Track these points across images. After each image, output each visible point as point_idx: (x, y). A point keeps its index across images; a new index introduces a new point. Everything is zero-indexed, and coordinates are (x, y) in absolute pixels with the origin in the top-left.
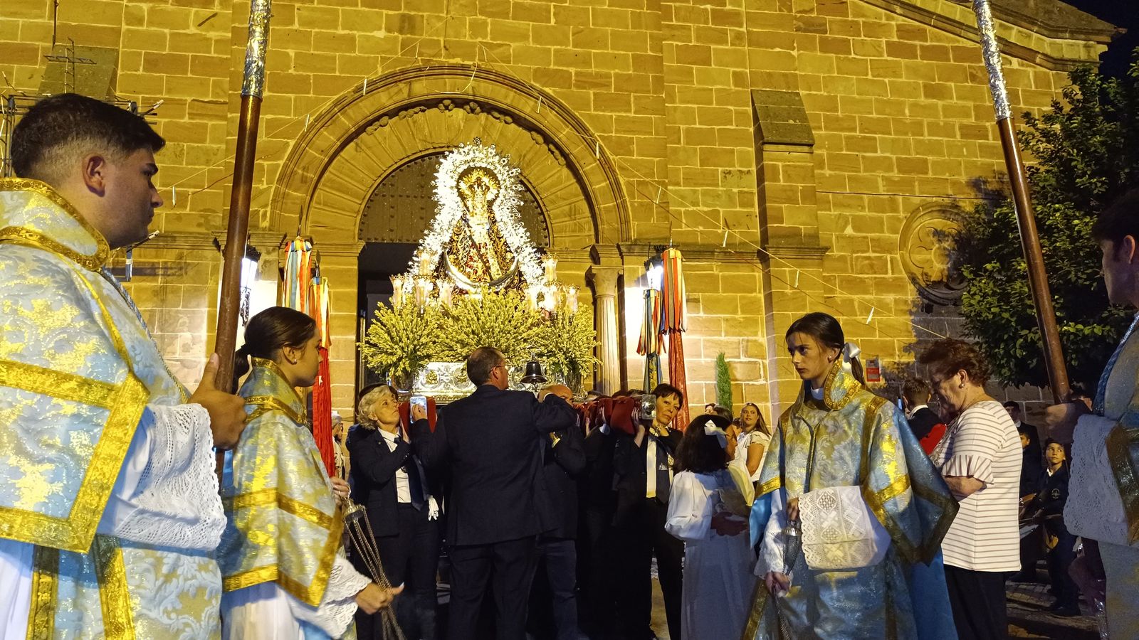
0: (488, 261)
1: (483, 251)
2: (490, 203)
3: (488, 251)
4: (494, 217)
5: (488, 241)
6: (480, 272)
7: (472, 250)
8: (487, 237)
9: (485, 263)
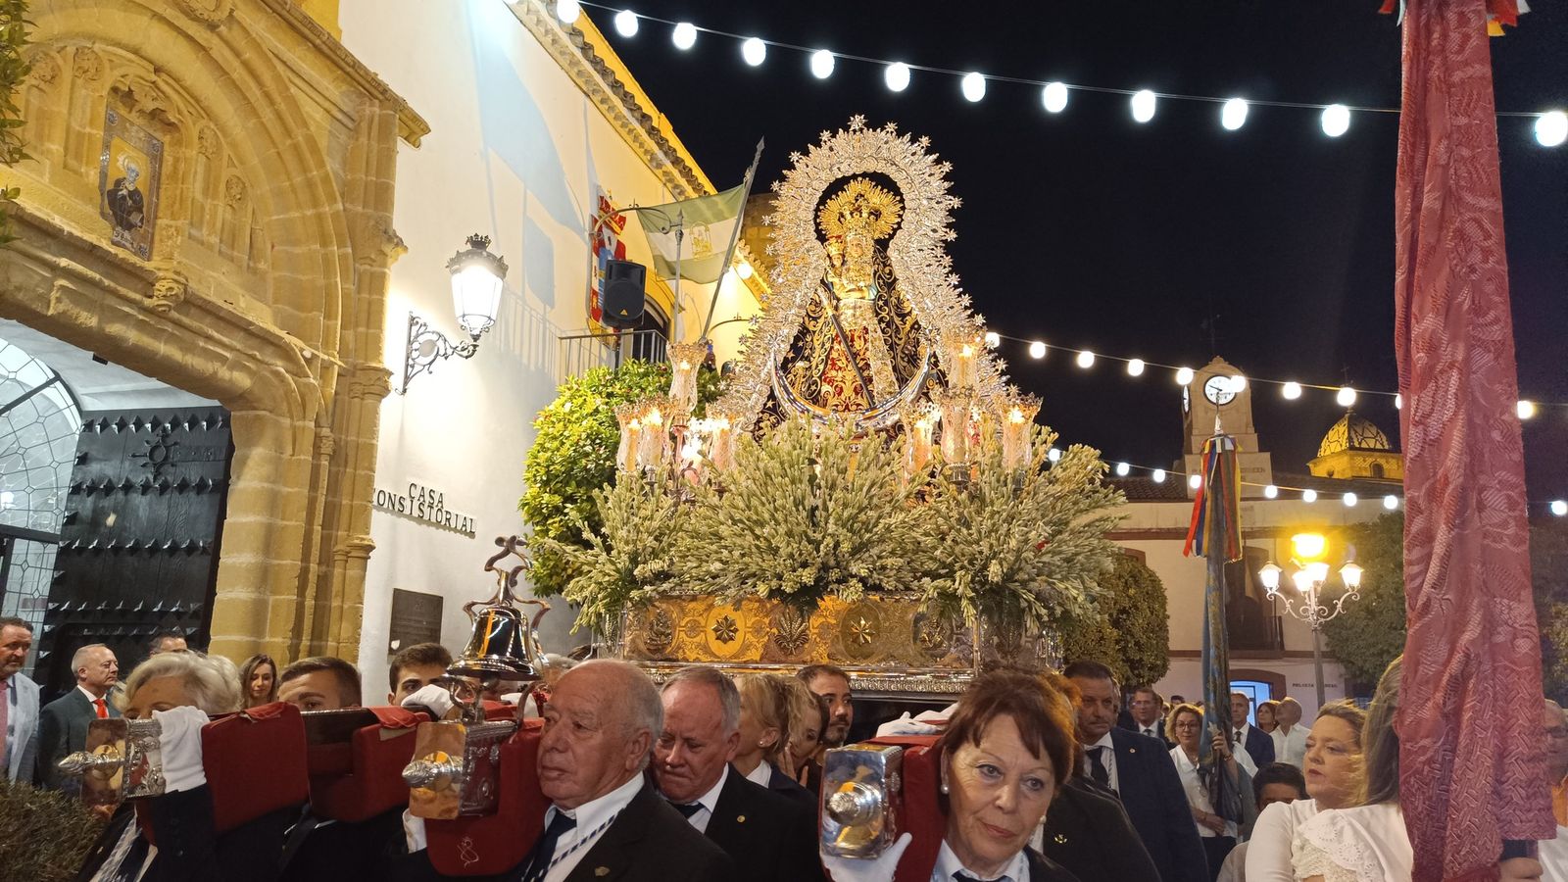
0: (868, 365)
1: (858, 345)
2: (882, 244)
3: (869, 345)
4: (890, 273)
5: (872, 323)
6: (848, 391)
7: (836, 346)
8: (869, 314)
9: (861, 370)
